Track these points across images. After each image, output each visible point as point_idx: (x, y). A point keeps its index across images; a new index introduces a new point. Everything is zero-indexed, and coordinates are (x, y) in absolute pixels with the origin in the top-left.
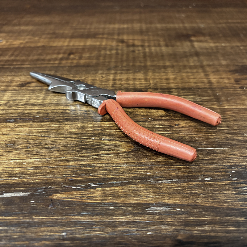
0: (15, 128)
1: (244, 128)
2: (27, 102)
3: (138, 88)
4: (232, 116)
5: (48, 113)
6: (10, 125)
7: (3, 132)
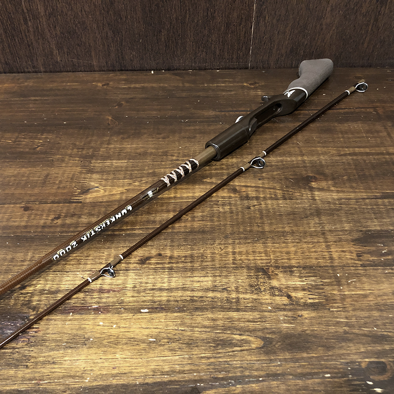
0: (151, 320)
1: (362, 319)
2: (154, 286)
3: (259, 266)
4: (351, 304)
5: (177, 301)
6: (145, 316)
7: (141, 325)
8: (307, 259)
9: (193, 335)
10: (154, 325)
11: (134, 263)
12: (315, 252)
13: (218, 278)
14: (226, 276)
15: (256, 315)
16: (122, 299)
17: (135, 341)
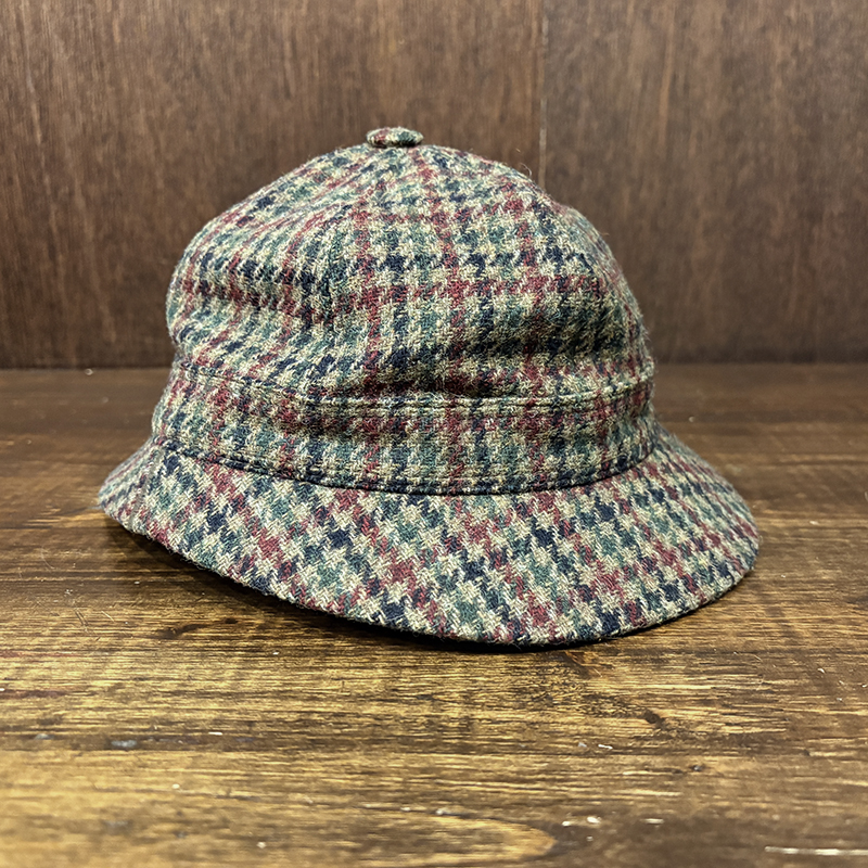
0: (136, 769)
2: (183, 685)
5: (250, 723)
6: (119, 758)
7: (93, 782)
8: (707, 635)
9: (280, 812)
10: (141, 782)
11: (140, 637)
12: (734, 621)
13: (406, 672)
14: (436, 669)
15: (532, 762)
16: (60, 713)
17: (49, 826)
